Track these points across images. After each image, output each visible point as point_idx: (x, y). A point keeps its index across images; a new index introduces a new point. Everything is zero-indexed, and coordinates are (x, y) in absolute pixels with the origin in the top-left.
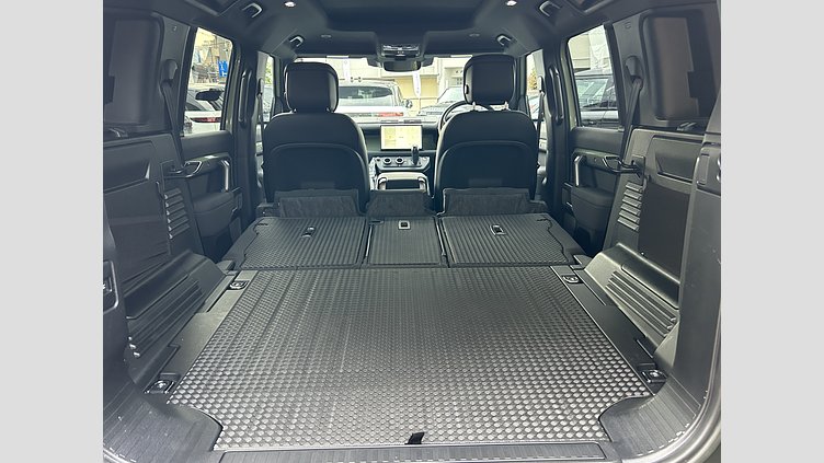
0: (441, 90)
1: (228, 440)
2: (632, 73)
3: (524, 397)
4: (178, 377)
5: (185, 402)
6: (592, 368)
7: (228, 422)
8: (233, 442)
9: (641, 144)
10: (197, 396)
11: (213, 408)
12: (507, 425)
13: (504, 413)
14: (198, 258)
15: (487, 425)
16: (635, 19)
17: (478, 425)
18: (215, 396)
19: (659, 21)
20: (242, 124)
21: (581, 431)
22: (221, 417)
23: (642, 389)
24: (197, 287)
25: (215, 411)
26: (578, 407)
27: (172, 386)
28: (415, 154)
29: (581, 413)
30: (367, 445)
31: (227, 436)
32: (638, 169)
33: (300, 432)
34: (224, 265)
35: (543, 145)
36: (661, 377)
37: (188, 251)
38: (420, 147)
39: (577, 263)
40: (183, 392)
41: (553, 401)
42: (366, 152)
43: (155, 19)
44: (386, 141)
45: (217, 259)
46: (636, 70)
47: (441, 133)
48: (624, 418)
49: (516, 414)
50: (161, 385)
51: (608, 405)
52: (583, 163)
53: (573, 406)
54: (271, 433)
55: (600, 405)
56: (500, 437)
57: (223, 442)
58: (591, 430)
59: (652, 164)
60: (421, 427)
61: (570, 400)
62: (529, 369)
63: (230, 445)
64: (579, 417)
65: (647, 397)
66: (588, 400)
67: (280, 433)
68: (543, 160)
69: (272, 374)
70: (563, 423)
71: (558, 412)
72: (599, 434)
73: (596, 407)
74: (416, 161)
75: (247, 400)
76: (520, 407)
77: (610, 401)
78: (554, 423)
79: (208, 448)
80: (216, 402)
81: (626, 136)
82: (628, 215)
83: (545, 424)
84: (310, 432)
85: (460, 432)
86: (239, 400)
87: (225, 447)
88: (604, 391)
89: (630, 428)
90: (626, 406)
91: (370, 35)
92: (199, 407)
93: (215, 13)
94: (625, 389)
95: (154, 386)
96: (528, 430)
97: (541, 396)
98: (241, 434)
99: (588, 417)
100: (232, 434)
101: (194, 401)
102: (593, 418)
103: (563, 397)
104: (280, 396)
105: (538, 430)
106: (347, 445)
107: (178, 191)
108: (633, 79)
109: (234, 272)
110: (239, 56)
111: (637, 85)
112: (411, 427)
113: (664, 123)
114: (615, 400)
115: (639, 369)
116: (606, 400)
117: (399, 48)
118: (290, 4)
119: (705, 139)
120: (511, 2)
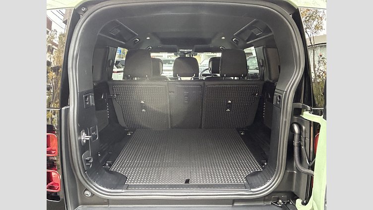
5: (115, 170)
7: (129, 176)
8: (131, 182)
10: (119, 168)
12: (216, 178)
15: (210, 178)
16: (261, 47)
17: (207, 178)
18: (124, 168)
19: (269, 49)
21: (240, 181)
22: (127, 175)
25: (125, 173)
27: (110, 165)
29: (240, 175)
30: (172, 183)
33: (152, 180)
40: (114, 167)
41: (232, 172)
43: (107, 48)
46: (263, 64)
49: (220, 175)
50: (107, 165)
51: (249, 173)
53: (238, 173)
54: (142, 180)
55: (247, 173)
57: (128, 182)
58: (243, 180)
60: (189, 177)
62: (225, 162)
65: (262, 171)
67: (145, 180)
69: (142, 162)
70: (234, 178)
71: (233, 175)
72: (245, 182)
73: (245, 174)
76: (221, 173)
78: (231, 178)
79: (124, 183)
80: (125, 170)
83: (228, 178)
84: (155, 180)
85: (201, 180)
86: (132, 170)
88: (248, 169)
89: (255, 180)
91: (175, 46)
92: (120, 172)
93: (124, 43)
94: (255, 168)
95: (105, 165)
97: (228, 170)
98: (133, 180)
99: (242, 176)
100: (130, 180)
101: (118, 170)
102: (244, 177)
103: (235, 171)
104: (145, 169)
106: (166, 184)
108: (262, 66)
111: (263, 68)
112: (186, 179)
114: (252, 172)
116: (248, 171)
117: (186, 50)
118: (148, 38)
119: (276, 90)
120: (223, 38)
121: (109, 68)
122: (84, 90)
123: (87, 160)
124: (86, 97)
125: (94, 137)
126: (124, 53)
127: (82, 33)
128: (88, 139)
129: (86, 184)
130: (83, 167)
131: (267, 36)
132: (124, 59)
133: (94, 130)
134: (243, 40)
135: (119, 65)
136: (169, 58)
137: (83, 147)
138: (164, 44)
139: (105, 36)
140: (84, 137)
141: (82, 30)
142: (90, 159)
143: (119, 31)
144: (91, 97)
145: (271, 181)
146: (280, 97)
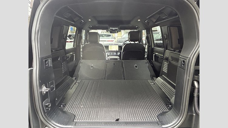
0: (122, 34)
1: (77, 119)
2: (166, 38)
3: (141, 111)
4: (65, 105)
5: (67, 110)
6: (156, 104)
7: (77, 115)
8: (78, 120)
9: (168, 53)
10: (70, 109)
11: (73, 112)
12: (137, 117)
13: (136, 114)
14: (69, 77)
15: (133, 117)
16: (166, 26)
17: (131, 117)
18: (73, 109)
19: (171, 27)
20: (78, 46)
21: (153, 119)
22: (75, 114)
23: (167, 109)
24: (68, 84)
25: (74, 112)
26: (153, 113)
27: (64, 107)
28: (117, 52)
29: (153, 115)
30: (107, 121)
31: (76, 118)
32: (167, 59)
33: (92, 118)
34: (74, 78)
35: (146, 50)
36: (171, 107)
37: (66, 75)
38: (118, 50)
39: (153, 79)
40: (66, 108)
41: (147, 112)
42: (106, 51)
43: (62, 26)
44: (110, 49)
45: (72, 77)
46: (167, 38)
47: (123, 48)
48: (163, 116)
49: (139, 115)
50: (62, 106)
51: (160, 113)
52: (155, 56)
53: (152, 113)
54: (86, 118)
55: (158, 113)
56: (136, 120)
57: (76, 119)
58: (156, 119)
59: (170, 58)
60: (118, 117)
61: (151, 112)
62: (142, 104)
63: (77, 120)
64: (153, 116)
65: (168, 111)
66: (155, 112)
67: (88, 118)
68: (146, 54)
69: (86, 104)
70: (150, 117)
71: (148, 114)
72: (157, 120)
73: (157, 113)
74: (117, 53)
75: (80, 110)
76: (140, 113)
77: (160, 112)
78: (147, 117)
79: (73, 120)
80: (74, 110)
81: (165, 51)
82: (165, 69)
83: (145, 117)
84: (94, 118)
85: (127, 118)
86: (79, 110)
87: (76, 121)
88: (159, 110)
89: (164, 118)
90: (163, 113)
91: (107, 25)
93: (74, 23)
94: (163, 109)
95: (60, 106)
96: (142, 118)
97: (145, 111)
98: (80, 118)
99: (155, 116)
100: (77, 118)
101: (69, 110)
102: (156, 116)
103: (150, 111)
104: (88, 109)
105: (144, 118)
106: (102, 121)
107: (65, 62)
108: (166, 39)
109: (76, 80)
110: (78, 30)
111: (167, 40)
112: (116, 117)
113: (173, 49)
114: (161, 112)
115: (167, 105)
116: (159, 112)
117: (113, 28)
118: (90, 20)
119: (180, 56)
120: (139, 20)
121: (63, 40)
122: (44, 56)
123: (46, 105)
124: (46, 61)
125: (52, 89)
126: (74, 30)
127: (42, 14)
128: (47, 91)
129: (46, 122)
130: (44, 111)
131: (171, 18)
132: (74, 34)
133: (52, 84)
134: (153, 21)
135: (71, 37)
136: (103, 33)
137: (44, 97)
138: (100, 24)
139: (60, 17)
140: (44, 89)
141: (42, 13)
142: (49, 105)
143: (70, 15)
144: (50, 61)
145: (176, 120)
146: (184, 61)
